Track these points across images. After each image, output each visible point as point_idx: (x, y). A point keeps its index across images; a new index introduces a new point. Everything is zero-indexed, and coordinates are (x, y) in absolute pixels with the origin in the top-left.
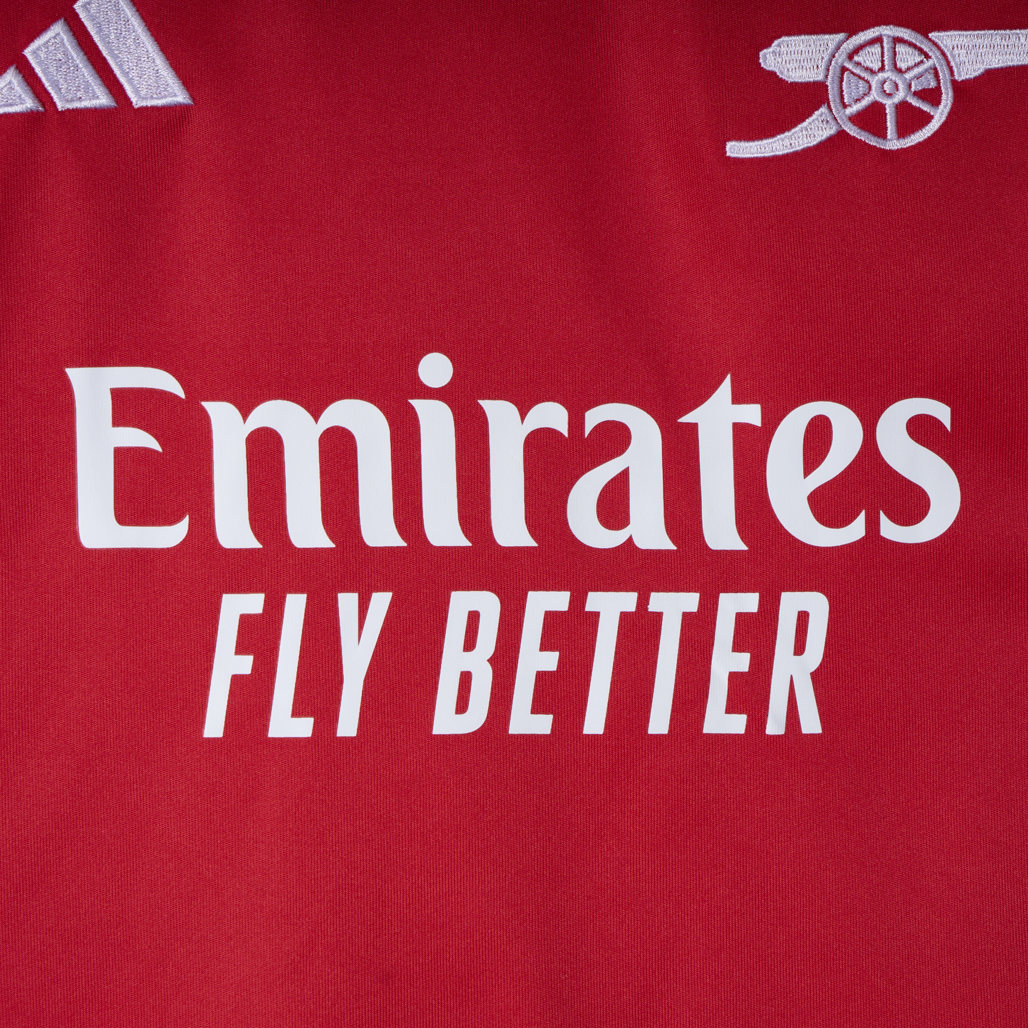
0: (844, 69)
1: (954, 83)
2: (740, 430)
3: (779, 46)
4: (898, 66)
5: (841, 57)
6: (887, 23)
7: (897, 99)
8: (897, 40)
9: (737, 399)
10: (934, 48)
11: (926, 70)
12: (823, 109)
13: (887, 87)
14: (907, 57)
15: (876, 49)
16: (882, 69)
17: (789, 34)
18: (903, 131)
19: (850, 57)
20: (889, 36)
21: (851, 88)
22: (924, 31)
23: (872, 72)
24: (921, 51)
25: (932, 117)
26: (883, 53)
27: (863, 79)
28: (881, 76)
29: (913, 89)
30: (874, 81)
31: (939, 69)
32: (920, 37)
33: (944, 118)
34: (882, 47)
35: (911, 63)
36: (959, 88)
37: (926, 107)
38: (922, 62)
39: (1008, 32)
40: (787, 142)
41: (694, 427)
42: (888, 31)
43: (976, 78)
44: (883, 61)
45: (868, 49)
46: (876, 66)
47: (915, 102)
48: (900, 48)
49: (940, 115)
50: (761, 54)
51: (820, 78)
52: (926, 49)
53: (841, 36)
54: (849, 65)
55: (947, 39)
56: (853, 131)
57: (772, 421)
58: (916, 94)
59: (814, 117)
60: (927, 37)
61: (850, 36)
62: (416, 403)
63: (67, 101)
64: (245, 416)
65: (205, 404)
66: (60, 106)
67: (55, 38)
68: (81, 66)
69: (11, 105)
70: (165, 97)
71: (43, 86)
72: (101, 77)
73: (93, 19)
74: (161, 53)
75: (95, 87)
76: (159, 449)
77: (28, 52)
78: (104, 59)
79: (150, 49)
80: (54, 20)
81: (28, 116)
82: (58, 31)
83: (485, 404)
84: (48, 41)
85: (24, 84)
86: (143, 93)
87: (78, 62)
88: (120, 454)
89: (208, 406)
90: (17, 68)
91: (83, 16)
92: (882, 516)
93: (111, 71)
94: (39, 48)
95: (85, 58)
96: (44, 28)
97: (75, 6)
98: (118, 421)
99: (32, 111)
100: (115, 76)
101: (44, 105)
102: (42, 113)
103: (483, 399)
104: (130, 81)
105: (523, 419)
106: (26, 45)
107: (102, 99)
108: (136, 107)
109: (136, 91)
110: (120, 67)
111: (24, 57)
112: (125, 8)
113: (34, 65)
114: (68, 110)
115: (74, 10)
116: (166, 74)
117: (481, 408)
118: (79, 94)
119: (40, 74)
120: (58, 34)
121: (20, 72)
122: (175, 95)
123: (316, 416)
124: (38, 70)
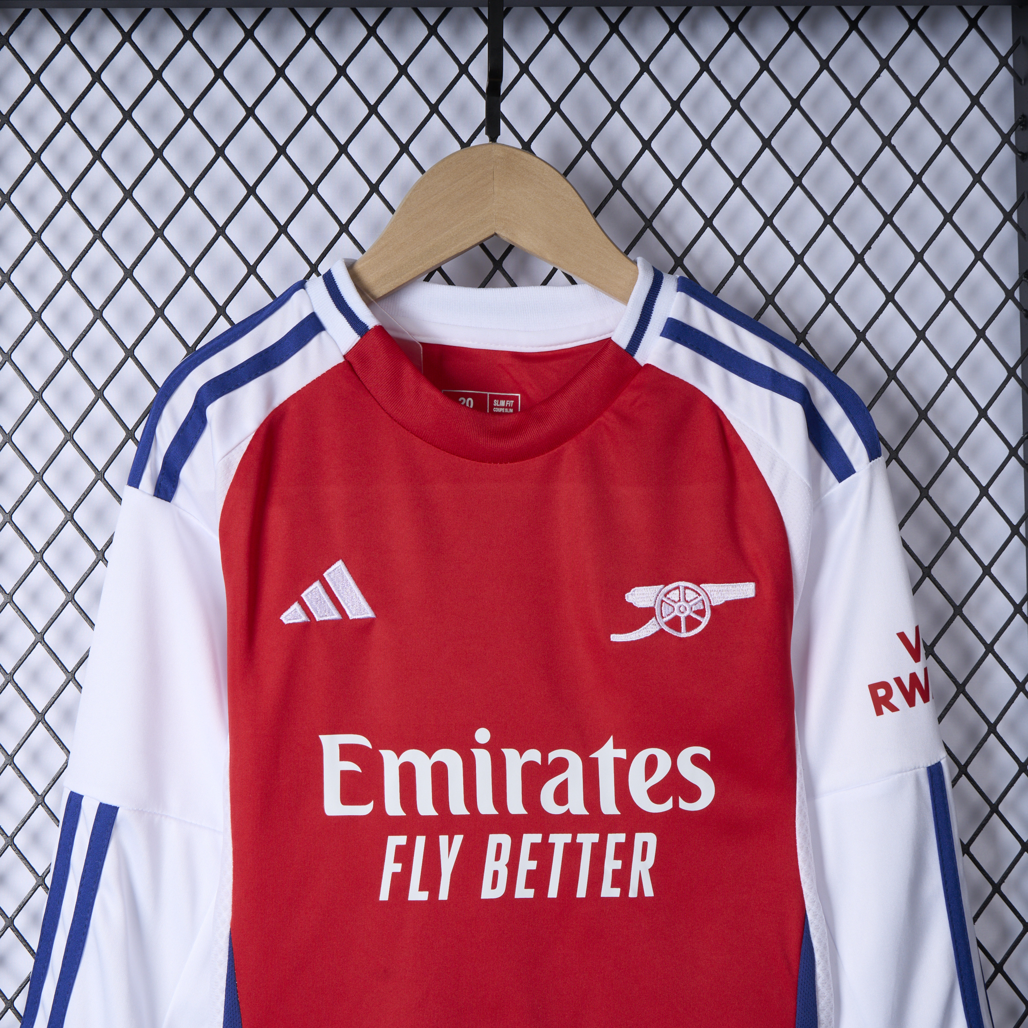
0: (662, 601)
1: (711, 606)
2: (617, 761)
3: (634, 591)
4: (687, 599)
5: (661, 596)
6: (681, 580)
7: (686, 614)
8: (686, 588)
9: (616, 746)
10: (702, 591)
11: (699, 601)
12: (654, 619)
13: (682, 609)
14: (690, 595)
15: (677, 591)
16: (679, 601)
17: (639, 586)
18: (688, 629)
19: (665, 596)
20: (682, 586)
21: (666, 609)
22: (698, 584)
23: (675, 602)
24: (697, 592)
25: (701, 622)
26: (680, 594)
27: (671, 605)
28: (679, 604)
29: (693, 610)
30: (676, 606)
31: (704, 600)
32: (696, 586)
33: (707, 623)
34: (680, 591)
35: (692, 598)
36: (714, 609)
37: (699, 618)
38: (697, 597)
39: (735, 584)
40: (637, 635)
41: (596, 759)
42: (682, 584)
43: (721, 605)
44: (680, 597)
45: (673, 592)
46: (677, 599)
47: (694, 616)
48: (687, 591)
49: (705, 621)
50: (626, 595)
51: (652, 605)
52: (699, 592)
53: (661, 586)
54: (664, 599)
55: (707, 587)
56: (667, 629)
57: (631, 757)
58: (694, 612)
59: (649, 623)
60: (699, 586)
61: (665, 586)
62: (473, 750)
63: (321, 617)
64: (398, 756)
65: (381, 751)
66: (318, 619)
67: (315, 589)
68: (326, 601)
69: (296, 619)
70: (364, 614)
71: (310, 610)
72: (335, 606)
73: (332, 580)
74: (362, 595)
75: (333, 611)
76: (361, 771)
77: (303, 595)
78: (337, 598)
79: (357, 594)
80: (315, 581)
81: (304, 625)
82: (317, 585)
83: (504, 750)
84: (312, 590)
85: (302, 610)
86: (354, 613)
87: (325, 599)
88: (344, 774)
89: (382, 752)
90: (298, 602)
91: (327, 579)
92: (680, 799)
93: (340, 603)
94: (308, 594)
95: (328, 597)
96: (311, 584)
97: (324, 575)
98: (343, 757)
99: (305, 622)
100: (341, 605)
101: (310, 619)
102: (310, 622)
103: (504, 748)
104: (348, 607)
105: (521, 757)
106: (302, 592)
107: (336, 616)
108: (351, 619)
109: (351, 612)
110: (344, 601)
111: (302, 597)
112: (346, 575)
113: (306, 601)
114: (321, 621)
115: (323, 576)
116: (364, 604)
117: (503, 752)
118: (326, 614)
119: (309, 605)
120: (317, 587)
121: (300, 604)
122: (368, 614)
123: (430, 756)
124: (308, 603)
